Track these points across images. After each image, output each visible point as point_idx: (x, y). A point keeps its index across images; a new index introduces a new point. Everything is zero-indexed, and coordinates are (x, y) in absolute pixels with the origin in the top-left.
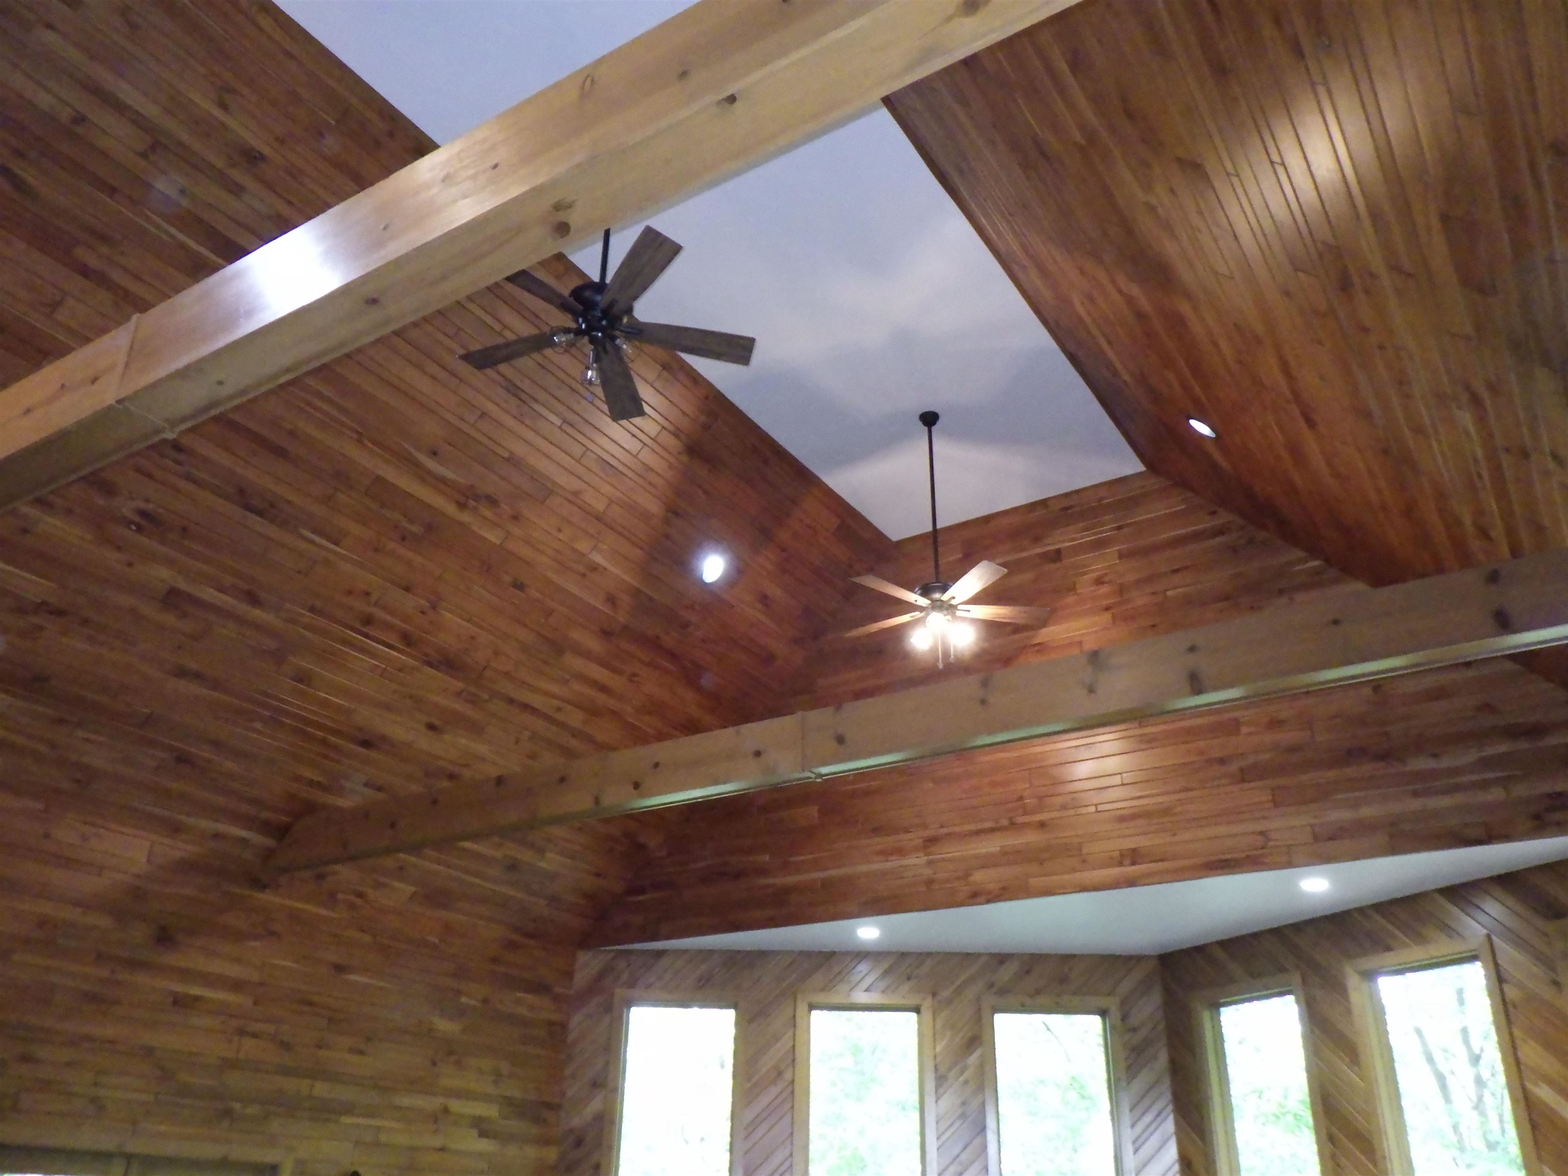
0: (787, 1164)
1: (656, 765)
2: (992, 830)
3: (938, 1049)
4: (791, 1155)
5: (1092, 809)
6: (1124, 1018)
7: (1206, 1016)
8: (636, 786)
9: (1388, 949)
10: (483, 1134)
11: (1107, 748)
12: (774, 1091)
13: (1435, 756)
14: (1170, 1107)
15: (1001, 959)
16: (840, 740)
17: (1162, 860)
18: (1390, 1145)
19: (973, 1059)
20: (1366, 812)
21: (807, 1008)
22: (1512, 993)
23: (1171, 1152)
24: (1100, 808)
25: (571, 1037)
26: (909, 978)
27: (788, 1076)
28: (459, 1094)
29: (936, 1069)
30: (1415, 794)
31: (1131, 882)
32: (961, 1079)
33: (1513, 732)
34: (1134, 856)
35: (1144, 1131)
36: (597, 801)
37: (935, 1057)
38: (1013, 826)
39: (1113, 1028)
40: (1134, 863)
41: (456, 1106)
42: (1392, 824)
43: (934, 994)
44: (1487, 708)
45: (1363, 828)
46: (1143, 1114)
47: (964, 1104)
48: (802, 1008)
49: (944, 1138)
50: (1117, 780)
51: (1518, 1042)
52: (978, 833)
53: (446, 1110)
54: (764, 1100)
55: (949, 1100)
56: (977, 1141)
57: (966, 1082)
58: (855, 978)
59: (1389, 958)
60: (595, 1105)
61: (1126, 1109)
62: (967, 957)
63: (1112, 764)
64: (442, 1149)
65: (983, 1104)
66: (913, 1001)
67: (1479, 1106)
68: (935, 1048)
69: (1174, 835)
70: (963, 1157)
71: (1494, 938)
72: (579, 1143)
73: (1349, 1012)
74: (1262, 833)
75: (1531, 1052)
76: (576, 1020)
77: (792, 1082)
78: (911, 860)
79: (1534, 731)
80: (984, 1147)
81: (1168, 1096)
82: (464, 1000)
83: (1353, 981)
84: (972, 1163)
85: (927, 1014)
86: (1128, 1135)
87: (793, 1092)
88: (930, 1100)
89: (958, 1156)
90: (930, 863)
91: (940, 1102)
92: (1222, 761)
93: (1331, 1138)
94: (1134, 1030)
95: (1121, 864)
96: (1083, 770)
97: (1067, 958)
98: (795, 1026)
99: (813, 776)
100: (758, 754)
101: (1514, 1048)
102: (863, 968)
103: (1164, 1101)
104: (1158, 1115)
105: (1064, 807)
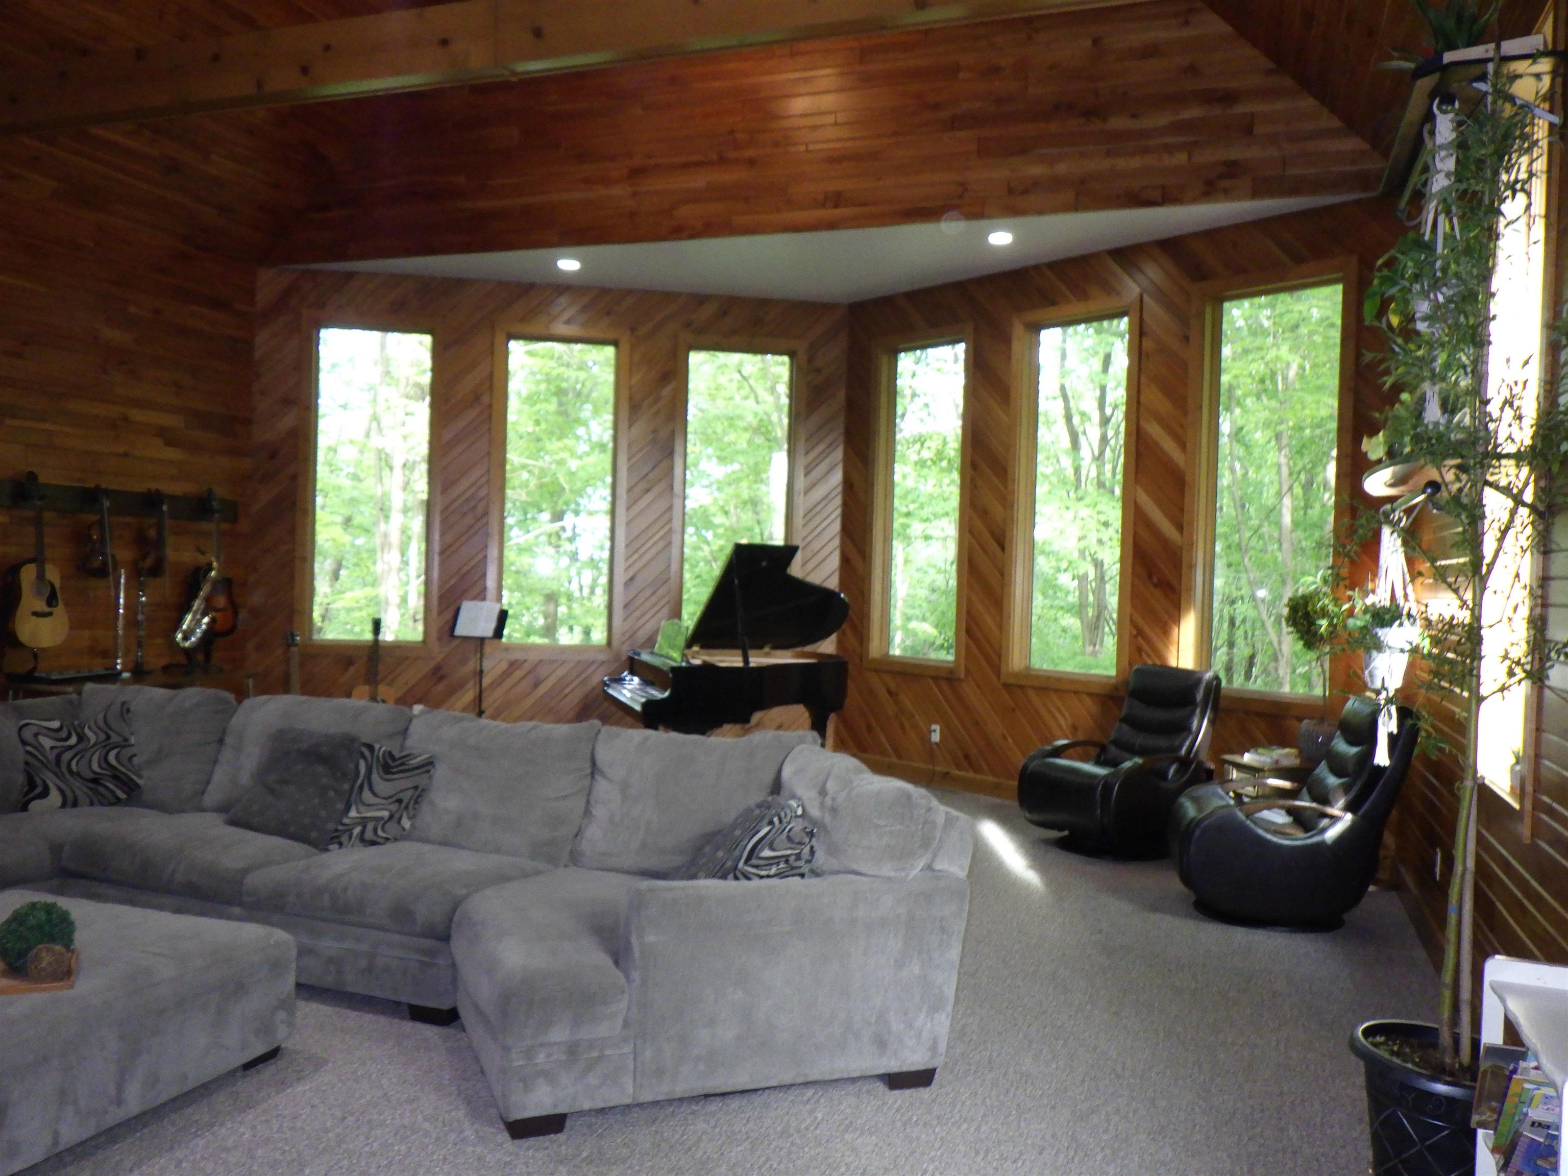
0: (484, 479)
1: (327, 48)
2: (698, 164)
3: (634, 381)
4: (488, 471)
5: (803, 148)
6: (810, 360)
7: (884, 360)
8: (305, 70)
9: (1054, 303)
10: (170, 443)
11: (826, 83)
12: (472, 414)
13: (1134, 116)
14: (841, 439)
15: (700, 299)
16: (538, 33)
17: (861, 205)
18: (1021, 471)
19: (666, 392)
20: (1062, 168)
21: (504, 336)
22: (1148, 344)
23: (837, 477)
24: (811, 147)
25: (258, 354)
26: (609, 313)
27: (485, 399)
28: (138, 404)
29: (631, 399)
30: (1108, 154)
31: (832, 226)
32: (654, 409)
33: (1209, 97)
34: (837, 199)
35: (814, 459)
36: (260, 85)
37: (630, 389)
38: (722, 161)
39: (799, 368)
40: (836, 206)
41: (137, 415)
42: (1082, 182)
43: (633, 329)
44: (1192, 70)
45: (1056, 184)
46: (817, 444)
47: (655, 431)
48: (500, 337)
49: (634, 460)
50: (830, 119)
51: (1142, 387)
52: (685, 166)
53: (126, 419)
54: (461, 423)
55: (640, 428)
56: (664, 464)
57: (658, 412)
58: (555, 310)
59: (1052, 312)
60: (288, 422)
61: (802, 437)
62: (668, 297)
63: (828, 101)
64: (126, 455)
65: (673, 434)
66: (611, 336)
67: (1099, 458)
68: (630, 379)
69: (879, 179)
70: (651, 476)
71: (1146, 298)
72: (273, 455)
73: (1009, 358)
74: (962, 184)
75: (1152, 396)
76: (262, 338)
77: (490, 406)
78: (617, 191)
79: (1229, 98)
80: (671, 469)
81: (841, 430)
82: (132, 309)
83: (1018, 331)
84: (659, 481)
85: (625, 346)
86: (802, 461)
87: (490, 416)
88: (624, 426)
89: (646, 475)
90: (635, 194)
91: (633, 429)
92: (936, 107)
93: (974, 466)
94: (818, 371)
95: (824, 206)
96: (799, 105)
97: (763, 303)
98: (493, 353)
99: (506, 73)
100: (444, 42)
101: (1139, 392)
102: (563, 300)
103: (837, 434)
104: (831, 444)
105: (776, 144)
